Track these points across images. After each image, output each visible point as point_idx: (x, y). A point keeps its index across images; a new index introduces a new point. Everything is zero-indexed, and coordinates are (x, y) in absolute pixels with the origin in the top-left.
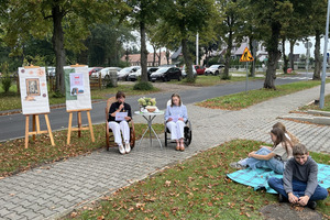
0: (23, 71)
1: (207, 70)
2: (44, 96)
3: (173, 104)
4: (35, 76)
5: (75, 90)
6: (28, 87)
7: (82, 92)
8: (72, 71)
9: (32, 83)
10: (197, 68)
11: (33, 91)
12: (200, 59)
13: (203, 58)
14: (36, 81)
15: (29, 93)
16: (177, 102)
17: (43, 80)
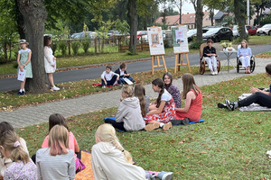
0: (150, 30)
1: (259, 30)
2: (161, 44)
3: (242, 47)
4: (156, 32)
5: (179, 40)
6: (153, 39)
7: (183, 41)
8: (177, 29)
9: (155, 37)
10: (249, 28)
12: (251, 18)
13: (254, 17)
14: (157, 35)
15: (153, 43)
16: (244, 45)
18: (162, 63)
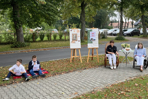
0: (71, 31)
2: (79, 41)
4: (76, 32)
5: (92, 39)
6: (73, 37)
7: (95, 40)
8: (91, 31)
15: (73, 40)
18: (78, 55)
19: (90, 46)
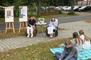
0: (6, 8)
2: (12, 16)
4: (10, 10)
5: (22, 15)
6: (8, 14)
7: (24, 15)
8: (22, 8)
9: (9, 12)
11: (9, 15)
14: (10, 11)
15: (7, 15)
17: (12, 11)
19: (21, 20)
